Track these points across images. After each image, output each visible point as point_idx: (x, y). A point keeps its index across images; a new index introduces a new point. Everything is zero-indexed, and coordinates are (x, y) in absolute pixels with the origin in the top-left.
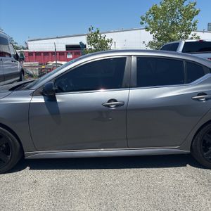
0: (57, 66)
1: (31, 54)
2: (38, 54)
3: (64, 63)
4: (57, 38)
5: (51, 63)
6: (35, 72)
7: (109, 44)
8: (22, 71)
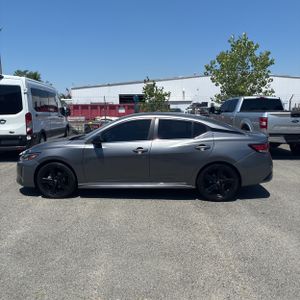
0: (106, 122)
1: (76, 107)
2: (85, 107)
3: (114, 119)
4: (109, 85)
5: (99, 119)
6: (81, 128)
7: (167, 98)
8: (68, 127)
